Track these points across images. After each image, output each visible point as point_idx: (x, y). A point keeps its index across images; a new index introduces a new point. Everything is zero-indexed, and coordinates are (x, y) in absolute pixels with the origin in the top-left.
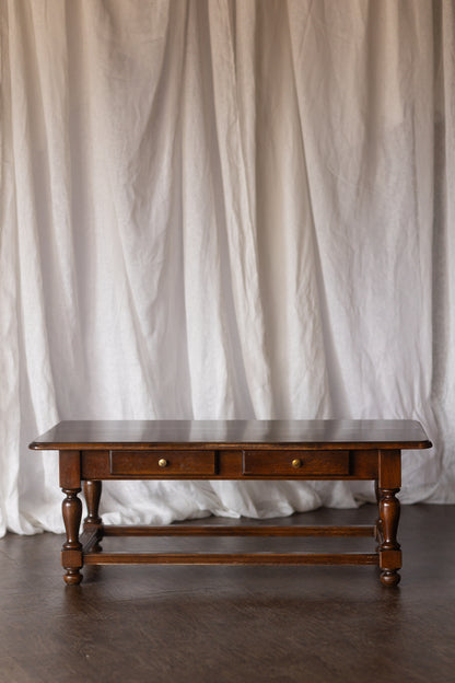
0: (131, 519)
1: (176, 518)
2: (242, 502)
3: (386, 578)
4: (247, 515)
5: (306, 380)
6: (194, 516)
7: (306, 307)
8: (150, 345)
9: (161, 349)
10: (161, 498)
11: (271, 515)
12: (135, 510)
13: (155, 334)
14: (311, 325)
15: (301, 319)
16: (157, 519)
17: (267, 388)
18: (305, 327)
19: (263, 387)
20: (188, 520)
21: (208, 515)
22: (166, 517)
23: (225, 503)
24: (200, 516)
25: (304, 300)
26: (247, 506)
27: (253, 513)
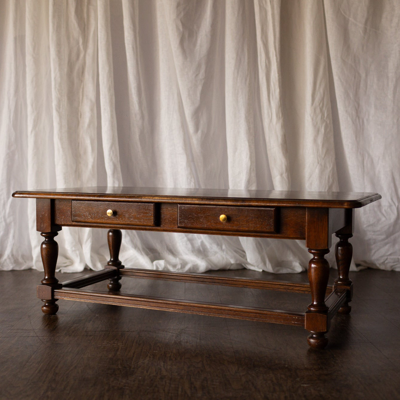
0: (174, 266)
1: (210, 267)
2: (260, 260)
4: (266, 270)
5: (317, 171)
6: (228, 268)
7: (320, 117)
8: (195, 140)
9: (205, 143)
10: (202, 252)
11: (284, 271)
12: (180, 259)
13: (200, 132)
14: (322, 130)
15: (315, 126)
16: (195, 267)
17: (285, 175)
18: (318, 131)
19: (281, 175)
20: (223, 270)
21: (240, 267)
22: (202, 265)
23: (249, 260)
24: (232, 268)
25: (318, 110)
26: (265, 264)
27: (269, 268)
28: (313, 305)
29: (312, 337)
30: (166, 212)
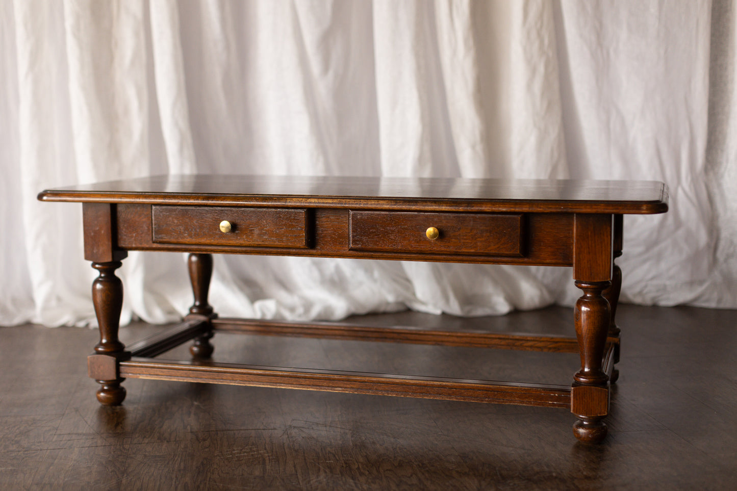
0: (292, 310)
1: (353, 310)
2: (439, 294)
3: (581, 431)
4: (449, 310)
5: (533, 140)
6: (382, 309)
7: (536, 45)
8: (323, 88)
9: (339, 93)
10: (337, 284)
11: (480, 312)
12: (302, 298)
13: (331, 73)
14: (541, 69)
15: (529, 61)
16: (328, 310)
17: (479, 148)
18: (533, 71)
19: (473, 147)
20: (374, 314)
21: (401, 308)
22: (340, 307)
23: (420, 294)
24: (389, 309)
25: (534, 34)
26: (447, 300)
27: (455, 308)
28: (582, 374)
29: (581, 426)
30: (325, 223)
